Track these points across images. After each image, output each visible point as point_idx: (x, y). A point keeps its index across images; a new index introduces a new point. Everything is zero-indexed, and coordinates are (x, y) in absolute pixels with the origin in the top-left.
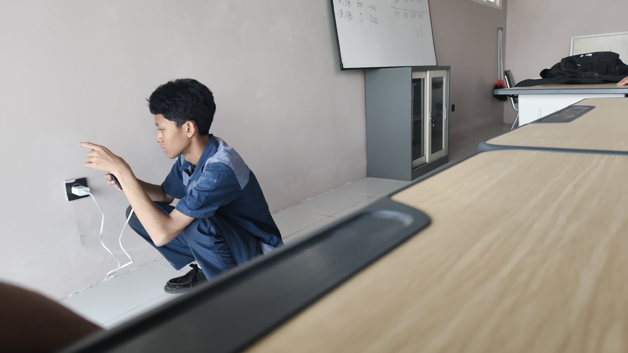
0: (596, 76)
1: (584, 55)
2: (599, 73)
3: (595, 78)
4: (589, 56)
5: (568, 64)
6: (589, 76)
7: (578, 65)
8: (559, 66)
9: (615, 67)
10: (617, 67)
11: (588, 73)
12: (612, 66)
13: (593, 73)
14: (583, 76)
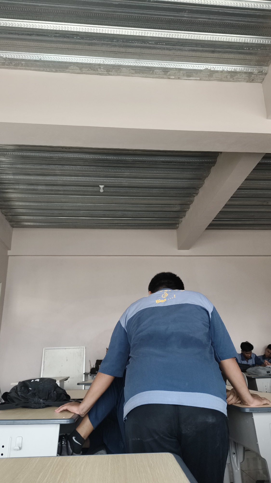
0: (41, 402)
1: (34, 380)
2: (43, 399)
3: (40, 404)
4: (37, 381)
5: (23, 388)
6: (37, 402)
7: (30, 388)
8: (16, 390)
9: (53, 392)
10: (55, 392)
11: (36, 399)
12: (52, 392)
13: (40, 399)
14: (33, 402)
